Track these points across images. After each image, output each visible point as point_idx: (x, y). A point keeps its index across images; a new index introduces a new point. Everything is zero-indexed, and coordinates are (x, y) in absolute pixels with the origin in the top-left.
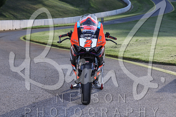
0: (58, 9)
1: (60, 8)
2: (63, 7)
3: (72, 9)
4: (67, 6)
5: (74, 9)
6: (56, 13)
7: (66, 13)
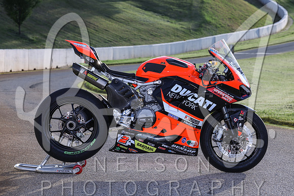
0: (138, 26)
1: (142, 24)
2: (147, 22)
3: (167, 26)
4: (156, 20)
5: (169, 26)
6: (135, 35)
7: (154, 33)
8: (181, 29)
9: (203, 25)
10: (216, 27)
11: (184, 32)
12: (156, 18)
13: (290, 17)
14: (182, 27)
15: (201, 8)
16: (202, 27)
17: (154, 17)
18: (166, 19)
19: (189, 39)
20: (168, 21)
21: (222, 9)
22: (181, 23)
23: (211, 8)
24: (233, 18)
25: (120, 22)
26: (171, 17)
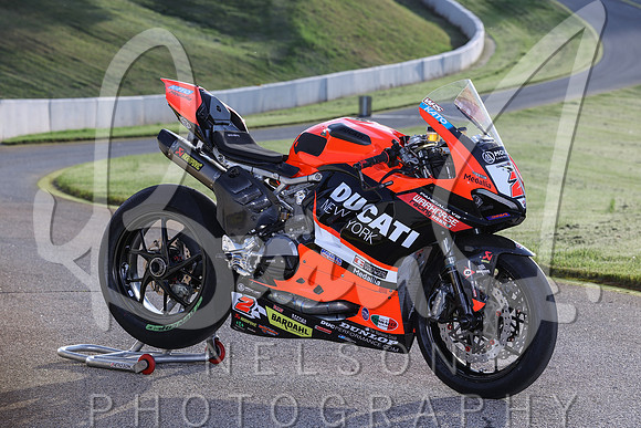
8: (245, 58)
9: (297, 50)
10: (327, 55)
11: (254, 65)
12: (188, 32)
13: (488, 36)
14: (248, 55)
15: (291, 11)
16: (294, 54)
17: (184, 31)
18: (210, 36)
19: (266, 82)
20: (216, 41)
21: (339, 13)
22: (246, 45)
23: (314, 12)
24: (364, 36)
25: (107, 41)
26: (222, 31)
